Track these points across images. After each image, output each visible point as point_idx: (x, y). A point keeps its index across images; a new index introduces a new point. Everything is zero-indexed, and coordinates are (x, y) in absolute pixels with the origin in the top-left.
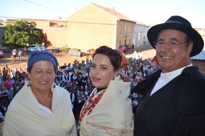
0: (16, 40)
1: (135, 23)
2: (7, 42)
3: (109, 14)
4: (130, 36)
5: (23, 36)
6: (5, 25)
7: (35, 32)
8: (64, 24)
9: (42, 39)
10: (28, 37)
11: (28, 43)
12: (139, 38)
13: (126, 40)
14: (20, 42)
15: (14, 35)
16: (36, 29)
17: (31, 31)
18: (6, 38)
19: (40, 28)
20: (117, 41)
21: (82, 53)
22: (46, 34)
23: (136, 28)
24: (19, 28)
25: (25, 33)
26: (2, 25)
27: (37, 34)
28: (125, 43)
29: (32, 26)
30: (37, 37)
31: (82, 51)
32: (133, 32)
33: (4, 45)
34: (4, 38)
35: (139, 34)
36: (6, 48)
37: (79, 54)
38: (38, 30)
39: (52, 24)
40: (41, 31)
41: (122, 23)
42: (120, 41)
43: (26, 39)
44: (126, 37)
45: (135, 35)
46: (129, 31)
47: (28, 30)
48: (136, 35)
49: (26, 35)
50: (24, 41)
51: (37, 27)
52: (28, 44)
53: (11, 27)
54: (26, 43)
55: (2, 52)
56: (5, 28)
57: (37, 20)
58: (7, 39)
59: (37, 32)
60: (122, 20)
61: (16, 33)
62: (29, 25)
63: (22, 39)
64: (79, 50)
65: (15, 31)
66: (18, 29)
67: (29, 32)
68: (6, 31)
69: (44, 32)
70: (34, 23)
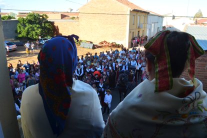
0: (28, 33)
1: (148, 13)
2: (20, 36)
3: (121, 4)
4: (143, 27)
5: (35, 28)
6: (17, 18)
7: (47, 25)
8: (76, 16)
9: (54, 32)
10: (40, 30)
11: (40, 36)
12: (153, 29)
13: (139, 32)
14: (33, 35)
15: (26, 28)
16: (47, 22)
17: (43, 24)
18: (18, 31)
20: (130, 32)
21: (94, 45)
22: (57, 27)
23: (150, 18)
24: (31, 21)
25: (37, 26)
26: (14, 18)
27: (48, 27)
28: (138, 34)
29: (43, 18)
30: (49, 29)
31: (95, 44)
32: (146, 23)
33: (17, 38)
34: (16, 31)
35: (153, 25)
36: (19, 41)
37: (91, 46)
38: (50, 22)
39: (63, 16)
40: (52, 23)
41: (135, 13)
42: (133, 33)
43: (38, 32)
44: (139, 28)
45: (148, 26)
46: (142, 22)
47: (40, 23)
48: (150, 25)
49: (38, 28)
50: (37, 34)
51: (49, 20)
52: (40, 37)
53: (24, 20)
54: (38, 35)
55: (15, 45)
56: (17, 22)
57: (48, 12)
58: (20, 33)
59: (49, 25)
60: (135, 11)
61: (28, 26)
62: (41, 18)
63: (34, 32)
64: (91, 43)
65: (27, 24)
66: (30, 22)
67: (41, 25)
68: (19, 25)
69: (56, 25)
70: (46, 16)
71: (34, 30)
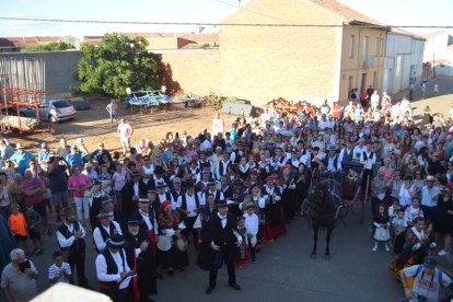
0: (102, 80)
1: (387, 30)
2: (84, 88)
3: (321, 9)
4: (376, 64)
5: (119, 70)
6: (78, 48)
7: (145, 61)
8: (211, 43)
9: (161, 77)
10: (129, 73)
11: (129, 86)
12: (398, 69)
13: (364, 75)
14: (113, 84)
15: (98, 70)
16: (146, 55)
17: (136, 60)
18: (81, 77)
19: (155, 52)
20: (343, 77)
21: (254, 109)
22: (169, 65)
23: (391, 43)
24: (110, 52)
25: (123, 63)
26: (73, 47)
27: (149, 66)
28: (363, 81)
29: (137, 46)
30: (149, 71)
31: (256, 105)
32: (381, 54)
33: (78, 93)
34: (76, 77)
35: (399, 58)
36: (81, 99)
37: (248, 109)
38: (152, 55)
39: (182, 43)
40: (157, 58)
41: (355, 31)
42: (351, 78)
43: (125, 77)
44: (365, 66)
45: (387, 62)
46: (373, 51)
47: (129, 58)
48: (391, 61)
49: (125, 68)
50: (121, 83)
51: (150, 49)
52: (128, 91)
53: (93, 51)
54: (125, 86)
55: (72, 108)
56: (80, 54)
57: (149, 35)
58: (84, 80)
59: (150, 62)
60: (354, 24)
61: (103, 64)
62: (132, 45)
63: (115, 78)
64: (248, 102)
65: (100, 60)
66: (107, 55)
67: (132, 62)
68: (82, 61)
69: (165, 61)
70: (143, 40)
71: (116, 74)
